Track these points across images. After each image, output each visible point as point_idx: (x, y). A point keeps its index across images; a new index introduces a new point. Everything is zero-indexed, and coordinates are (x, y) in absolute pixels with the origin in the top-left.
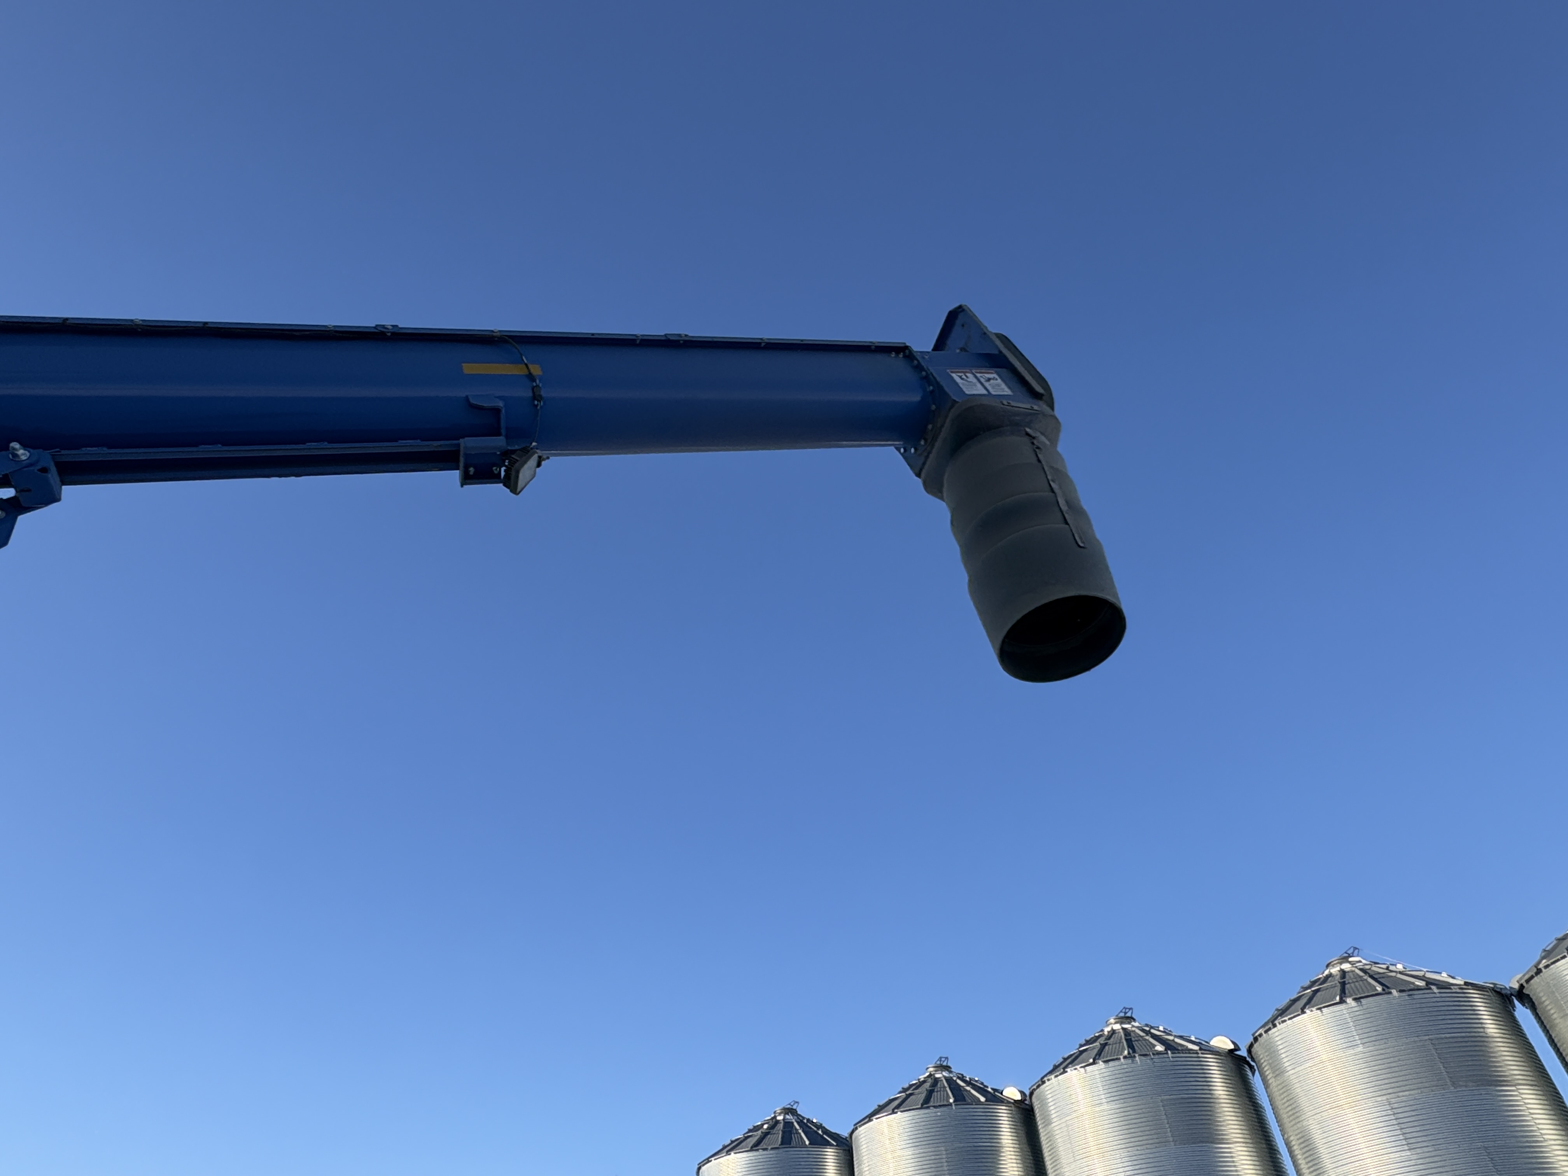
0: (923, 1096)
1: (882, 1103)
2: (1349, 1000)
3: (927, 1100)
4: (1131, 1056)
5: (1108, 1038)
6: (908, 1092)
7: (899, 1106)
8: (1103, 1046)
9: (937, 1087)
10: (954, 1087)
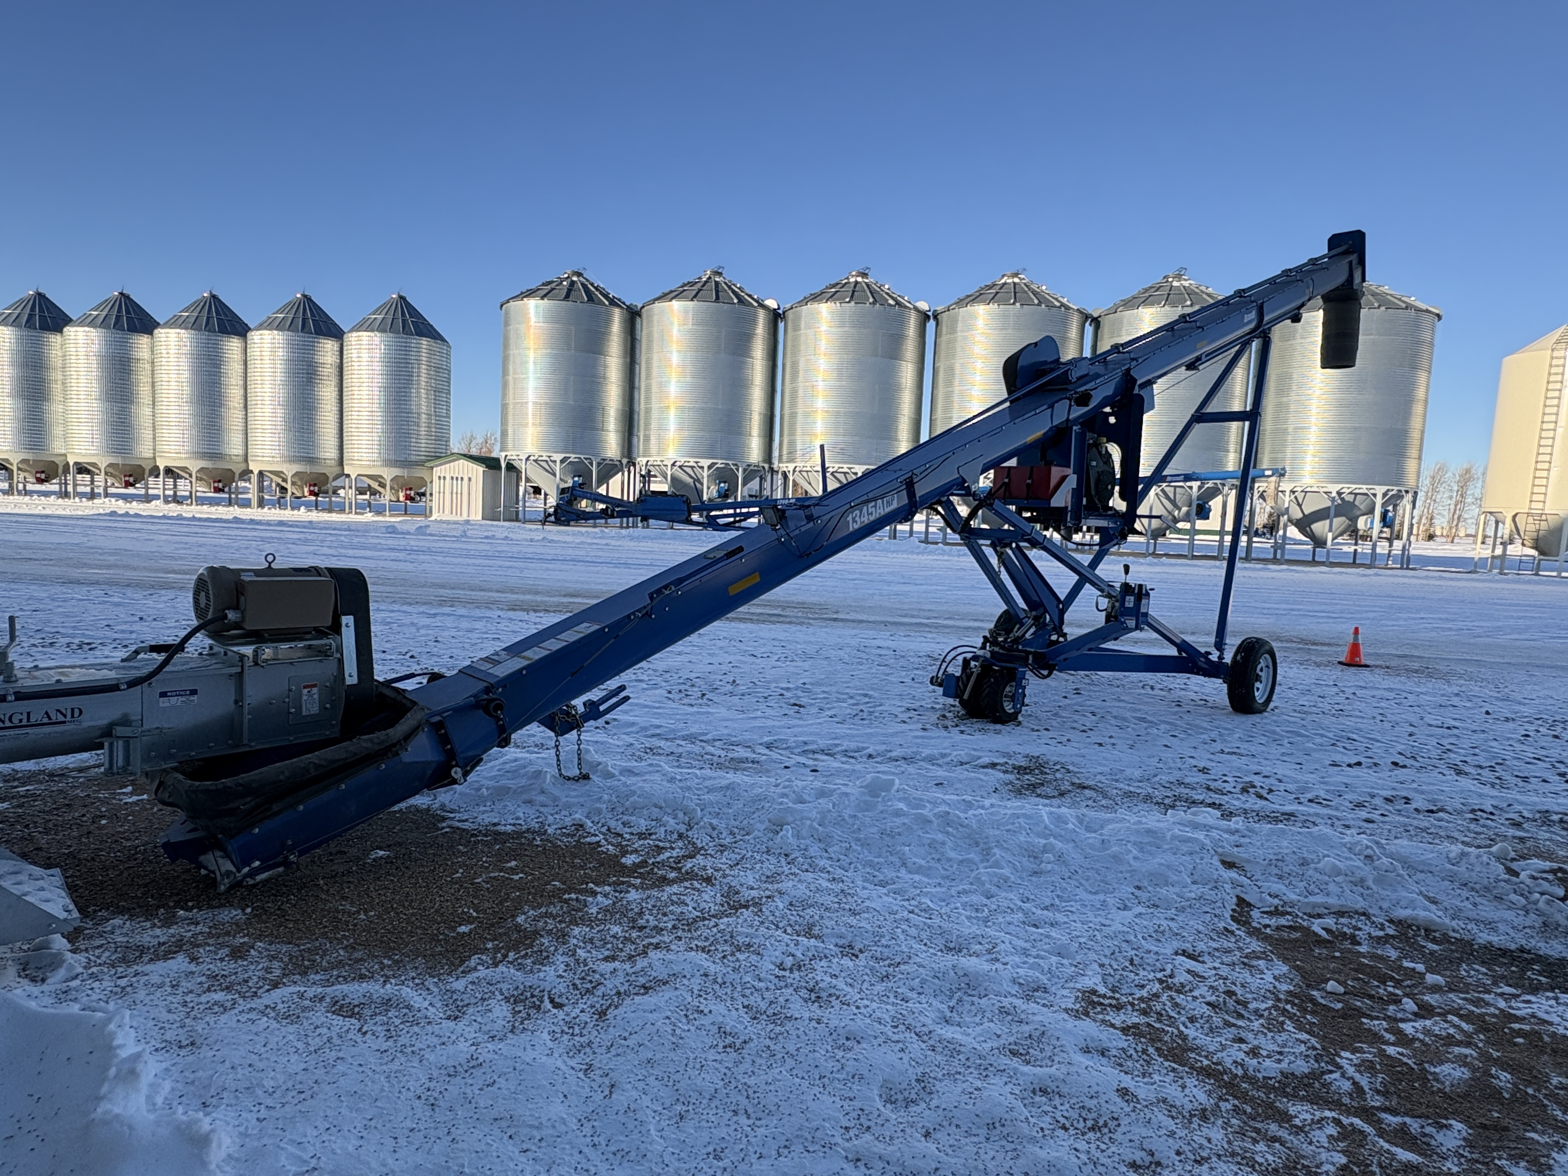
0: (694, 293)
1: (666, 291)
2: (1018, 305)
3: (717, 297)
4: (874, 303)
5: (855, 287)
6: (697, 287)
7: (695, 296)
8: (854, 291)
9: (720, 289)
10: (734, 292)
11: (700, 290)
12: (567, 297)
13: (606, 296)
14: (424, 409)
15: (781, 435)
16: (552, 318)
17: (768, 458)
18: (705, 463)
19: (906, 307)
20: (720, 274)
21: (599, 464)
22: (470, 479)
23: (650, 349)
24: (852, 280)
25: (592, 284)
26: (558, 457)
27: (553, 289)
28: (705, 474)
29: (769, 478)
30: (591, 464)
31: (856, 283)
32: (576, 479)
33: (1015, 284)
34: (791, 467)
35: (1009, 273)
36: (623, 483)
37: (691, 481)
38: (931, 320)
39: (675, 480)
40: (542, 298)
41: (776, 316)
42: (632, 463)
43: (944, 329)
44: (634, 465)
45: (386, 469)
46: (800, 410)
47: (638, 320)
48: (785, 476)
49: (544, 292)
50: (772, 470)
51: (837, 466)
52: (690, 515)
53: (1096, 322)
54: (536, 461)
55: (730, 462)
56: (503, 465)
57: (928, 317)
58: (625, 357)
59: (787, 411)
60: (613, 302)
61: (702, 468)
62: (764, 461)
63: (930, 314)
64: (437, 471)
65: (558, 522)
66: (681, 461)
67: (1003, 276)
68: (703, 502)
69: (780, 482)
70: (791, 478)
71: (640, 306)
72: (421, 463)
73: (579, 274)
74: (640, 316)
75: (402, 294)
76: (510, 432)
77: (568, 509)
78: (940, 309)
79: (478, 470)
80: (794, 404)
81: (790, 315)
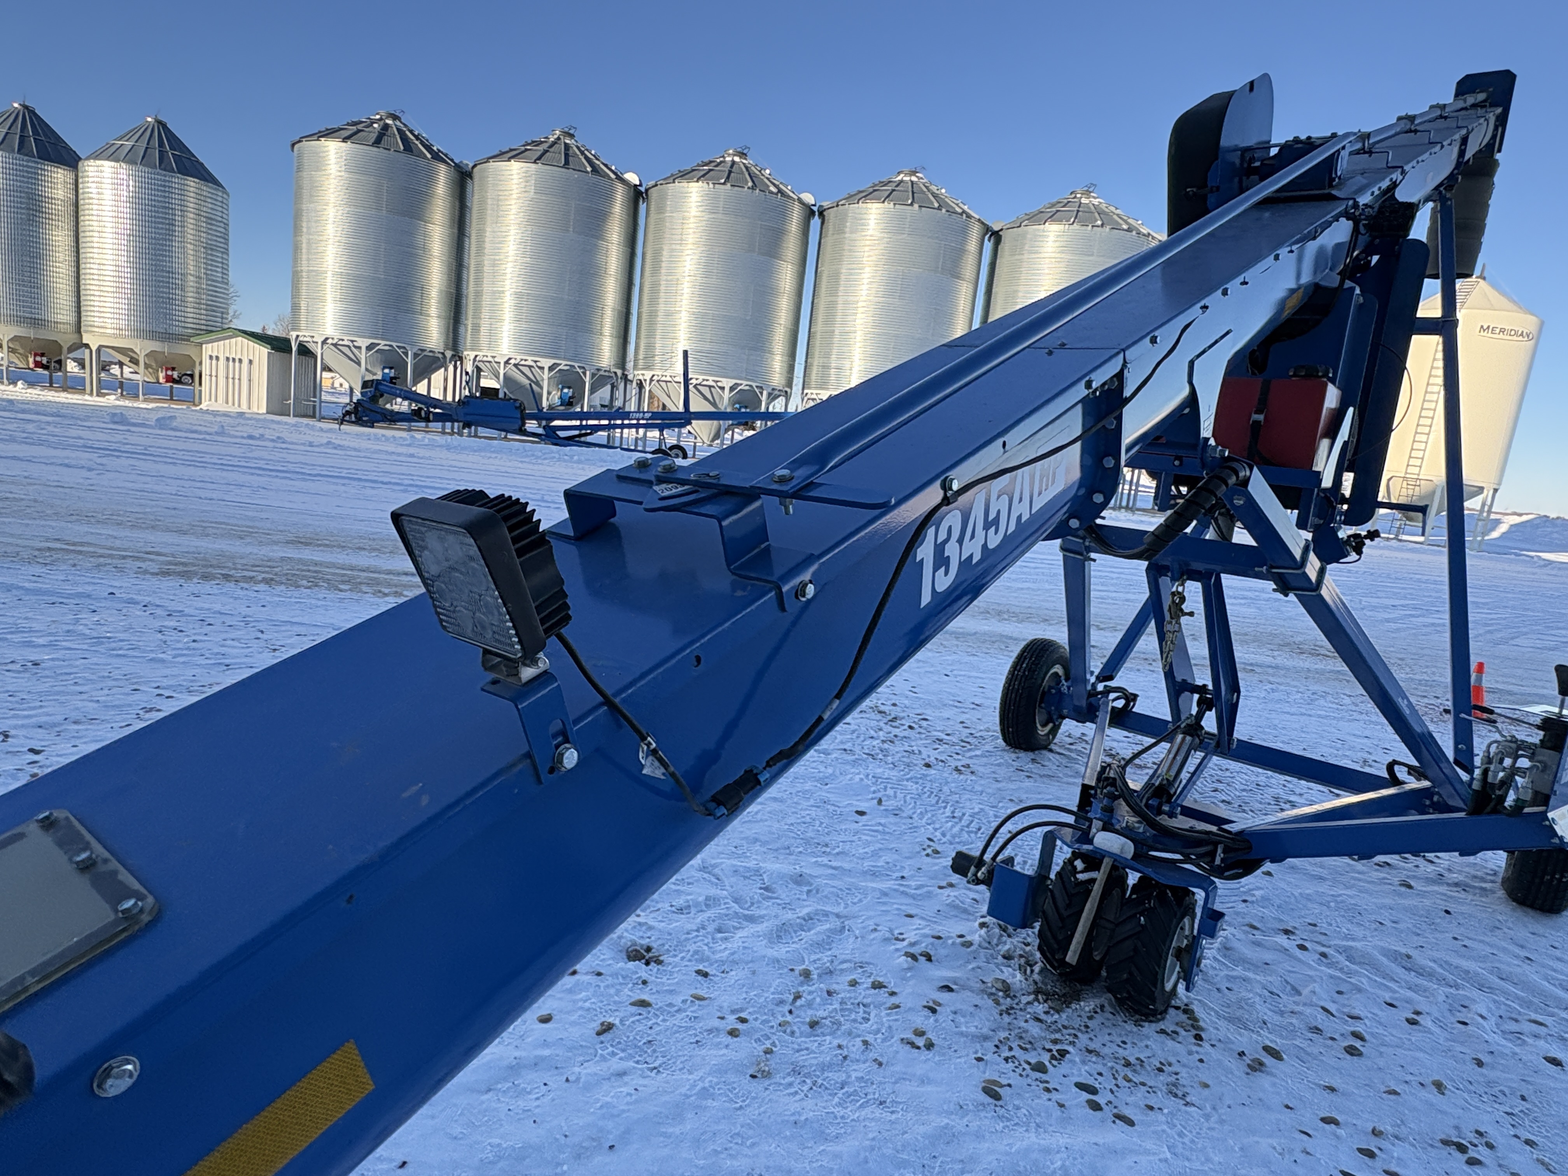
1: (503, 149)
2: (916, 206)
3: (567, 162)
4: (753, 188)
5: (732, 167)
6: (541, 148)
7: (539, 158)
8: (730, 172)
9: (571, 152)
10: (587, 158)
11: (546, 152)
12: (377, 142)
13: (429, 148)
14: (191, 269)
15: (638, 337)
16: (355, 167)
17: (622, 362)
18: (546, 363)
19: (789, 197)
20: (572, 136)
21: (416, 355)
22: (251, 362)
23: (482, 219)
24: (728, 159)
25: (411, 132)
26: (363, 343)
27: (359, 131)
28: (546, 375)
29: (622, 386)
30: (406, 354)
31: (733, 163)
32: (387, 371)
33: (912, 182)
34: (648, 375)
35: (906, 170)
36: (446, 380)
37: (527, 382)
38: (816, 217)
39: (508, 379)
40: (345, 140)
41: (637, 195)
42: (458, 357)
43: (831, 228)
44: (461, 359)
45: (138, 341)
46: (662, 308)
47: (469, 181)
48: (640, 385)
49: (346, 133)
50: (625, 377)
51: (701, 377)
52: (524, 424)
53: (997, 236)
54: (335, 345)
55: (576, 365)
56: (294, 348)
57: (812, 213)
58: (451, 227)
59: (645, 309)
60: (437, 156)
61: (542, 368)
62: (617, 366)
63: (815, 209)
64: (209, 349)
65: (359, 422)
66: (517, 358)
67: (899, 173)
68: (540, 410)
69: (634, 392)
70: (647, 389)
71: (471, 165)
72: (186, 338)
73: (395, 117)
74: (471, 178)
75: (160, 118)
76: (303, 304)
77: (372, 407)
78: (826, 204)
79: (262, 352)
80: (654, 301)
81: (653, 193)
